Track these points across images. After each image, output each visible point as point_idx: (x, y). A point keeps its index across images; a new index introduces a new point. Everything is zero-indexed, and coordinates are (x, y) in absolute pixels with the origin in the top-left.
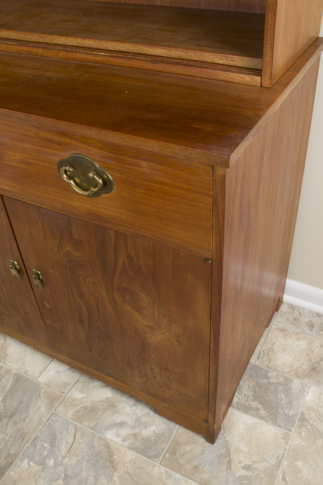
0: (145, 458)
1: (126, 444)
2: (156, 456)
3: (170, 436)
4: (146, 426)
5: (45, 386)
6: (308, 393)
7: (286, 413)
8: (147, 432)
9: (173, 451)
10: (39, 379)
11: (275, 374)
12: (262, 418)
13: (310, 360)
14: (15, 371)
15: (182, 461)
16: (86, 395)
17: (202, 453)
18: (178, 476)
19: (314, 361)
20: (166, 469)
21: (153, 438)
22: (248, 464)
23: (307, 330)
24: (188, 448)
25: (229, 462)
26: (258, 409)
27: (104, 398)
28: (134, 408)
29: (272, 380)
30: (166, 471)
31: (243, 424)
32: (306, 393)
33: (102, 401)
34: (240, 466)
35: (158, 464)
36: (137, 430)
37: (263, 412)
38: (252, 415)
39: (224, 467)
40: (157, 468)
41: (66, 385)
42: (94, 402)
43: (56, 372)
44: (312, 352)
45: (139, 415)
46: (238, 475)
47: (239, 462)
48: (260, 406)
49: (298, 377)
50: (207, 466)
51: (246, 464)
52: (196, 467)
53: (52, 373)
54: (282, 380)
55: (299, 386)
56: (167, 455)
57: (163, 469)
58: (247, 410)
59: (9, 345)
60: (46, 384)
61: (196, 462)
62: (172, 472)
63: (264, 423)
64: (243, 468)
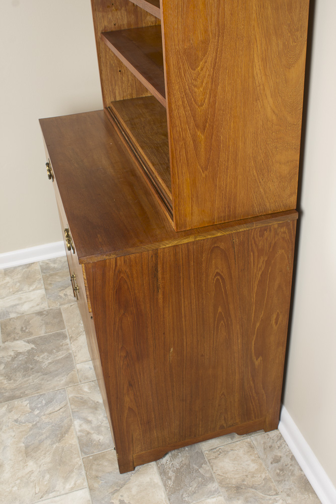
0: (79, 449)
1: (79, 434)
2: (85, 453)
3: (105, 449)
4: (99, 433)
5: (76, 371)
6: (214, 498)
7: (184, 496)
8: (95, 437)
9: (96, 458)
10: (77, 365)
11: (207, 468)
12: (165, 485)
13: (243, 480)
14: (71, 351)
15: (94, 467)
16: (89, 392)
17: (109, 473)
18: (83, 472)
19: (245, 483)
20: (82, 463)
21: (95, 442)
22: (125, 501)
23: (270, 460)
24: (106, 464)
25: (117, 491)
26: (170, 478)
27: (96, 401)
28: (104, 419)
29: (201, 471)
30: (81, 464)
31: (150, 478)
32: (212, 496)
33: (94, 401)
34: (120, 498)
35: (81, 458)
36: (92, 432)
37: (170, 483)
38: (162, 478)
39: (111, 490)
40: (78, 459)
41: (87, 378)
42: (89, 398)
43: (90, 367)
44: (253, 477)
45: (102, 425)
46: (113, 501)
47: (122, 496)
48: (173, 478)
49: (220, 483)
50: (103, 482)
51: (124, 500)
52: (97, 477)
53: (87, 366)
54: (208, 475)
55: (213, 489)
56: (91, 458)
57: (81, 462)
58: (163, 473)
59: (83, 335)
60: (78, 370)
61: (100, 474)
62: (83, 467)
63: (163, 489)
64: (120, 501)
